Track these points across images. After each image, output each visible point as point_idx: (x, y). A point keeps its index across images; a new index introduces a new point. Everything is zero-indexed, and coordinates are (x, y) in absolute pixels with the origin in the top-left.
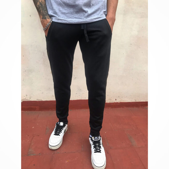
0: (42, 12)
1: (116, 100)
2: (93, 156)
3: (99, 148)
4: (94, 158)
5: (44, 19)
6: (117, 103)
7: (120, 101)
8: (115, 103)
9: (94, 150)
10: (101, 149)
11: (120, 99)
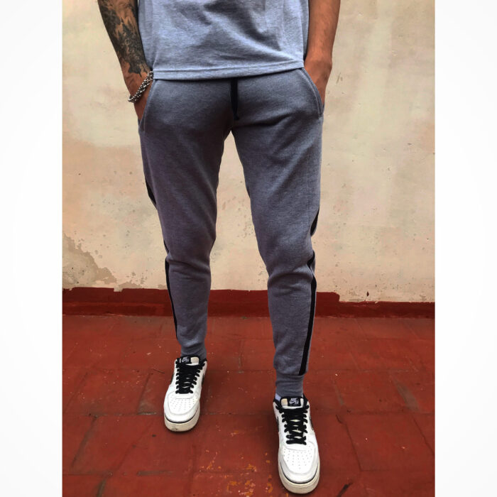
0: (128, 52)
1: (368, 294)
2: (283, 454)
3: (300, 432)
4: (285, 458)
5: (135, 72)
6: (372, 303)
7: (379, 299)
8: (365, 303)
9: (287, 437)
10: (305, 434)
11: (380, 293)
